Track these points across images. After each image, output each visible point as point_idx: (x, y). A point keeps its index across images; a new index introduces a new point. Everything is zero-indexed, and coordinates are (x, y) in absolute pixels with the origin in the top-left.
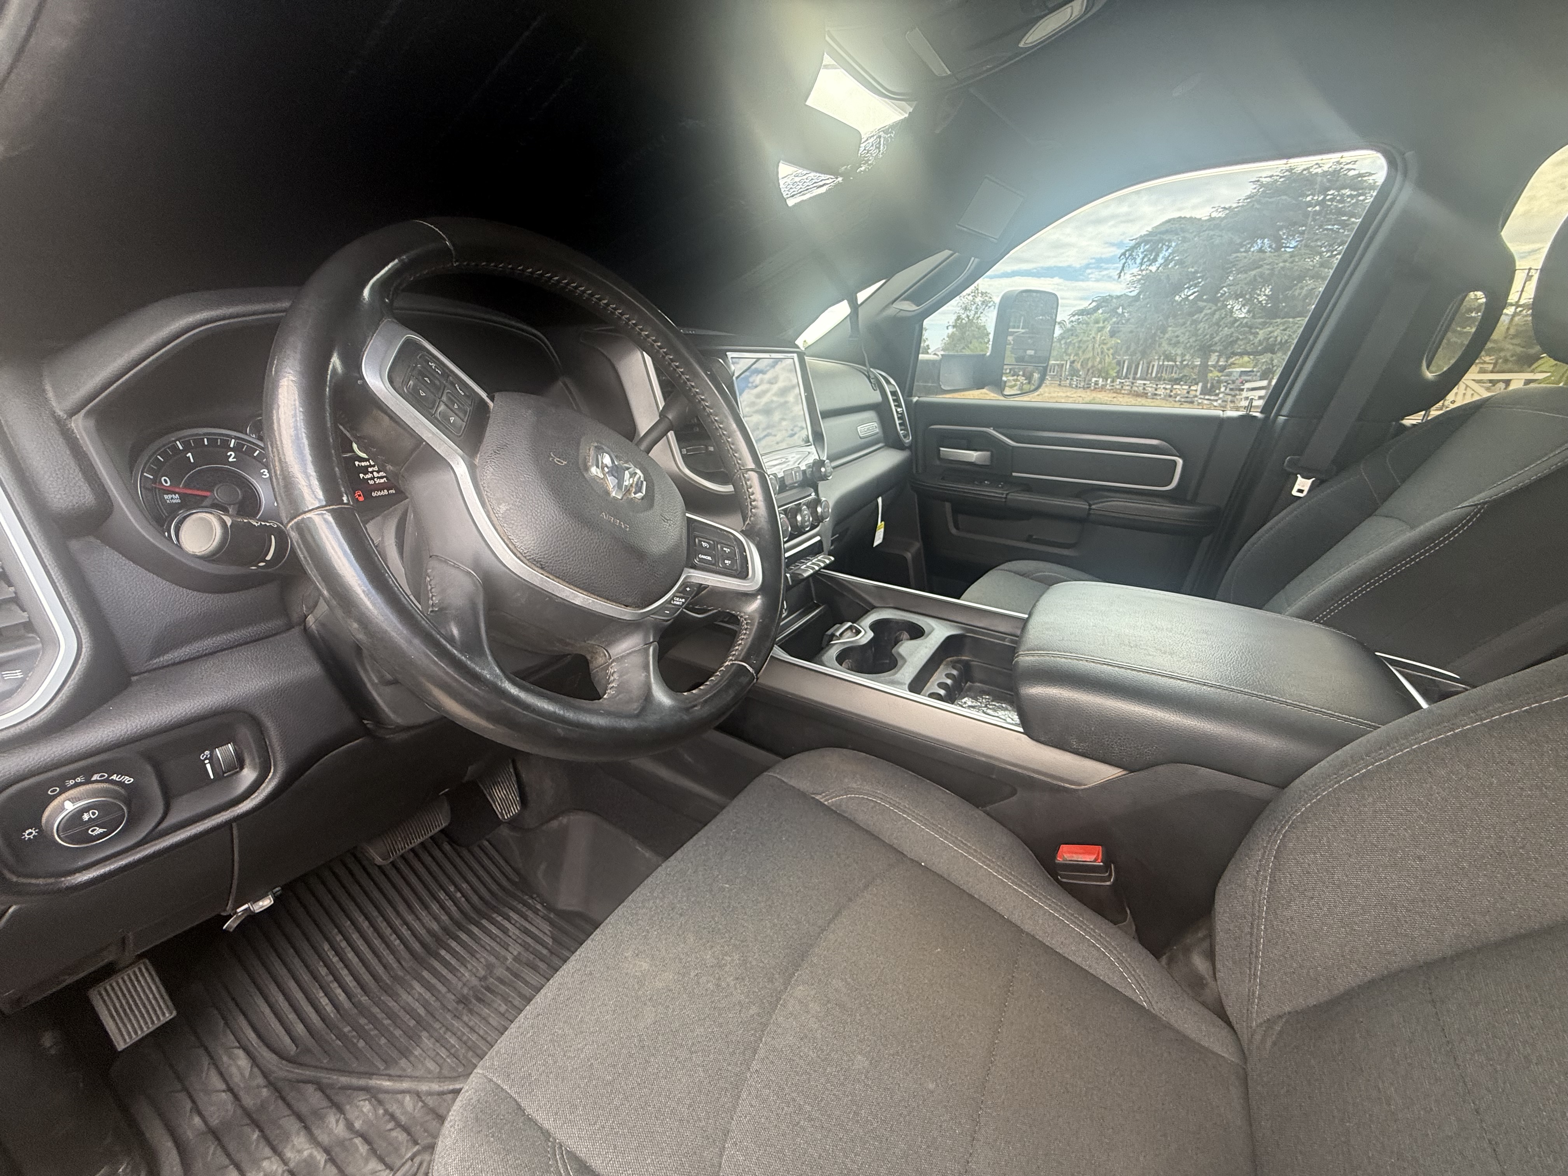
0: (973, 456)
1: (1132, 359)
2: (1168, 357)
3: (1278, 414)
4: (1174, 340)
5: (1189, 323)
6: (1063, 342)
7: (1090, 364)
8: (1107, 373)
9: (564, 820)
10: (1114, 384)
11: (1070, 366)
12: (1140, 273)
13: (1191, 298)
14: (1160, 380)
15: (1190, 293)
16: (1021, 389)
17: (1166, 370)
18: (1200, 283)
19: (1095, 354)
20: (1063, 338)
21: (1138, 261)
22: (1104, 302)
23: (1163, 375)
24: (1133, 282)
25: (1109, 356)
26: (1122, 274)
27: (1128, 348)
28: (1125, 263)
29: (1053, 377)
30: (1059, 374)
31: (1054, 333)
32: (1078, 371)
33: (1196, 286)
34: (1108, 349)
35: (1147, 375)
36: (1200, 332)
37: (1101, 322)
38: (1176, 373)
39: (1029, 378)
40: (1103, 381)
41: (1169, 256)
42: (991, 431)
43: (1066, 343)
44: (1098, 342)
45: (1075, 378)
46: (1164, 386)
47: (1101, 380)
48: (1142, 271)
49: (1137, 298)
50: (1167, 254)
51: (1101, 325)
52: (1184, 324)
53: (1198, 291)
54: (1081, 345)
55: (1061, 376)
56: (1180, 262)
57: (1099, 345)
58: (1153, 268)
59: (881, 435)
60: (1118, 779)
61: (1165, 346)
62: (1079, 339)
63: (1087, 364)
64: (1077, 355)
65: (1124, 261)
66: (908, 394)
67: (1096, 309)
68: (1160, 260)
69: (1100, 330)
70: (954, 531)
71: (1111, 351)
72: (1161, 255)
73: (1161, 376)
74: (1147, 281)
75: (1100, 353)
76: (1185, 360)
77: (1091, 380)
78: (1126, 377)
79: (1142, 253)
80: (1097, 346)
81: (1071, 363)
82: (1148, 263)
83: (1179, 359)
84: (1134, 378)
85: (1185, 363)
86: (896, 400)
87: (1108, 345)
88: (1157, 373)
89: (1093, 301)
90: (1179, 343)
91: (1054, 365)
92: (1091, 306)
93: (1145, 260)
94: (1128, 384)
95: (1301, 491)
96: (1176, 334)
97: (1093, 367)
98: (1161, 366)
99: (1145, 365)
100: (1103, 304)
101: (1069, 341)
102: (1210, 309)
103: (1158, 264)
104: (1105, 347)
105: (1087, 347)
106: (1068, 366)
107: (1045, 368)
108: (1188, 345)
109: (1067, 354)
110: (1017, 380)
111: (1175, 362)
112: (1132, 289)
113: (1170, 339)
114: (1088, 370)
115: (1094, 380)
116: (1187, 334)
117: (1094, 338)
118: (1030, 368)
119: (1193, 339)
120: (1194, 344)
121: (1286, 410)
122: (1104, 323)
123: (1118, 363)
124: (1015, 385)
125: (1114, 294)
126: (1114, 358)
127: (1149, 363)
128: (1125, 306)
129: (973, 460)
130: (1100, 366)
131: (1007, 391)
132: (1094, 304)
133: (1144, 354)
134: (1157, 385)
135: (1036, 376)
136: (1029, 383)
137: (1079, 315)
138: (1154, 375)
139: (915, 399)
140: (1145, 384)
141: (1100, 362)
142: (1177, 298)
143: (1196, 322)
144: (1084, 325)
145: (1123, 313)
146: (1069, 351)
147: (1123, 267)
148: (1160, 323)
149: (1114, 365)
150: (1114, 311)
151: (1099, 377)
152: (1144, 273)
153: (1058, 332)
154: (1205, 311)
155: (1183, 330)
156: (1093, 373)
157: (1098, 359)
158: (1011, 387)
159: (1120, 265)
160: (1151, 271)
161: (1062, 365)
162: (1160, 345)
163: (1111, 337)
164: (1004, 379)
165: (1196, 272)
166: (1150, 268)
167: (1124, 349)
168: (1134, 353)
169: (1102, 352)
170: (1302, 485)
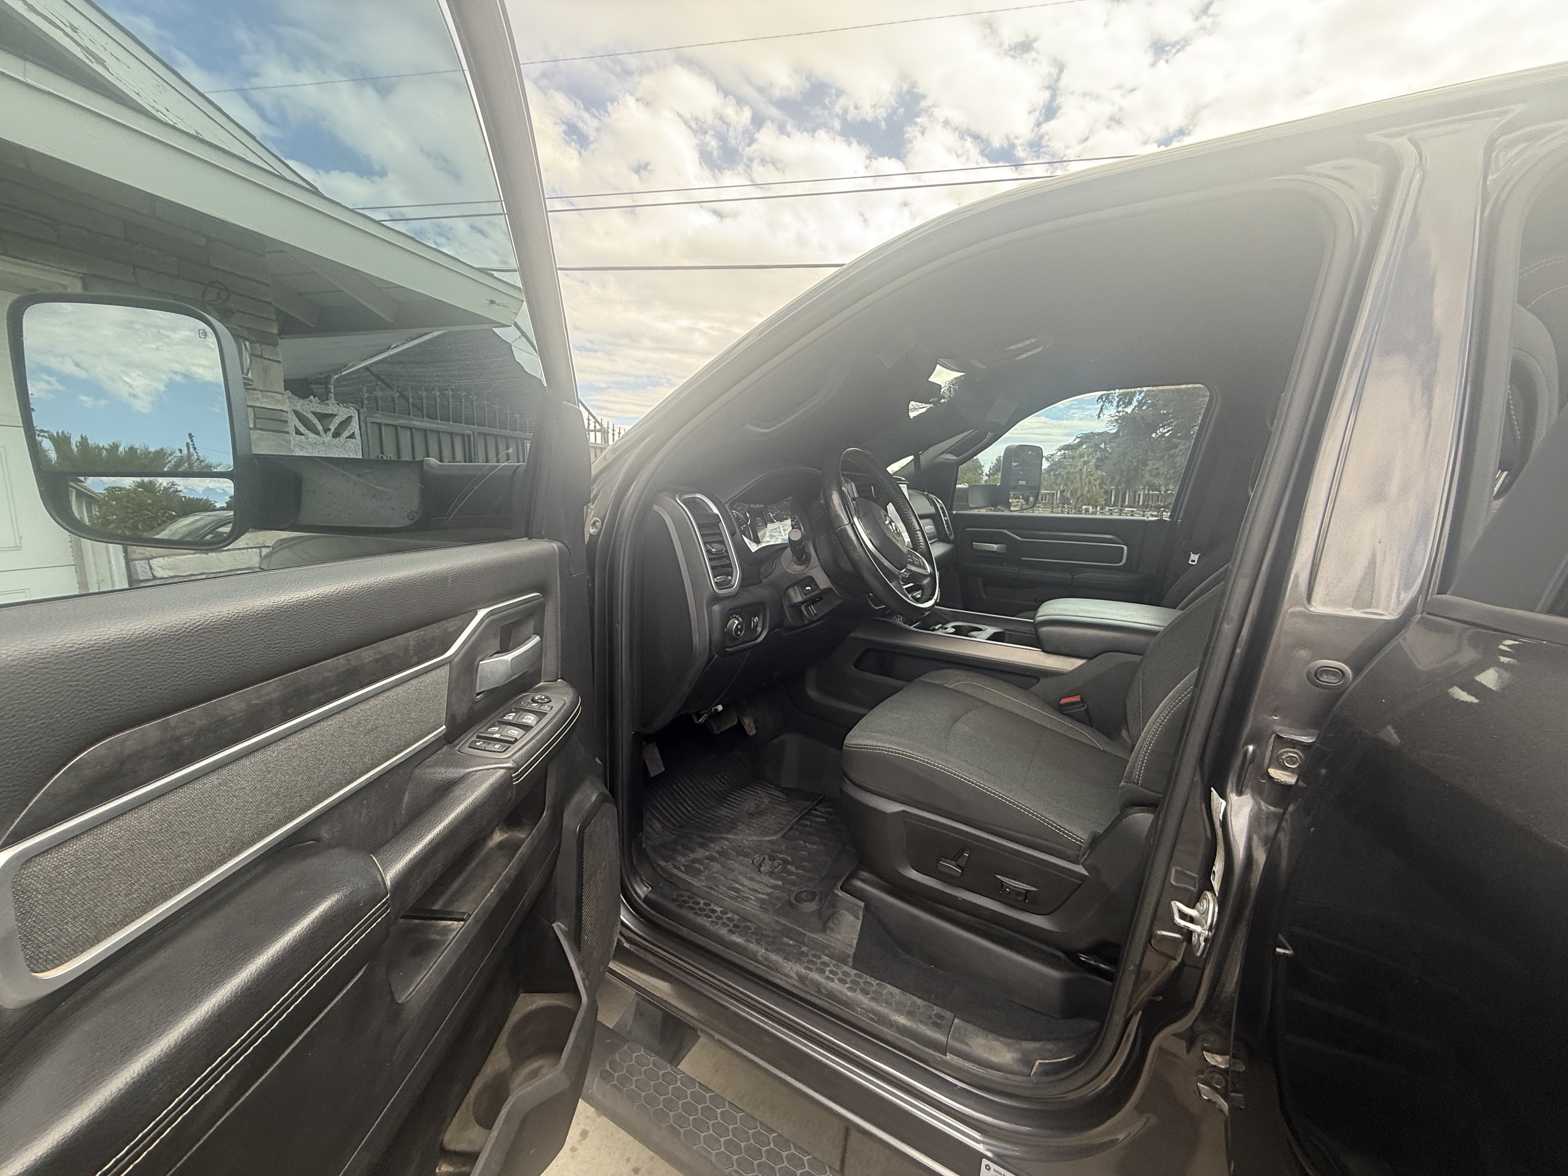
0: (995, 547)
1: (1118, 488)
2: (1152, 487)
3: (1178, 519)
4: (1154, 472)
5: (1166, 456)
6: (1052, 473)
7: (1079, 493)
8: (1096, 501)
9: (782, 737)
10: (1104, 511)
11: (1061, 495)
12: (1117, 414)
13: (1167, 434)
14: (1147, 507)
15: (1164, 431)
16: (1021, 507)
17: (1152, 498)
18: (1172, 422)
19: (1084, 485)
20: (1052, 470)
21: (1115, 404)
22: (1087, 438)
23: (1150, 503)
24: (1112, 422)
25: (1095, 486)
26: (1101, 415)
27: (1113, 479)
28: (1103, 406)
29: (1045, 504)
30: (1051, 502)
31: (1041, 465)
32: (1068, 499)
33: (1169, 425)
34: (1095, 480)
35: (1134, 503)
36: (1178, 464)
37: (1086, 456)
38: (1161, 501)
39: (1027, 500)
40: (1093, 509)
41: (1142, 400)
42: (1005, 531)
43: (1054, 475)
44: (1085, 474)
45: (1066, 506)
46: (1150, 512)
47: (1091, 507)
48: (1119, 412)
49: (1116, 435)
50: (1140, 398)
51: (1086, 459)
52: (1162, 458)
53: (1171, 430)
54: (1069, 476)
55: (1053, 503)
56: (1153, 405)
57: (1086, 477)
58: (1129, 410)
59: (936, 533)
60: (1083, 664)
61: (1148, 477)
62: (1067, 471)
63: (1076, 493)
64: (1066, 485)
65: (1102, 403)
66: (950, 509)
67: (1080, 444)
68: (1135, 403)
69: (1085, 463)
70: (984, 596)
71: (1098, 481)
72: (1135, 399)
73: (1148, 505)
74: (1123, 421)
75: (1087, 484)
76: (1168, 490)
77: (1081, 508)
78: (1115, 505)
79: (1118, 396)
80: (1084, 477)
81: (1061, 492)
82: (1123, 406)
83: (1163, 489)
84: (1122, 506)
85: (1169, 492)
86: (944, 513)
87: (1095, 476)
88: (1144, 501)
89: (1077, 438)
90: (1159, 474)
91: (1046, 494)
92: (1076, 442)
93: (1121, 403)
94: (1116, 511)
95: (1193, 561)
96: (1156, 466)
97: (1082, 495)
98: (1146, 494)
99: (1132, 494)
100: (1087, 440)
101: (1057, 473)
102: (1184, 444)
103: (1132, 407)
104: (1092, 478)
105: (1075, 478)
106: (1058, 496)
107: (1038, 494)
108: (1168, 476)
109: (1057, 484)
110: (1018, 502)
111: (1160, 491)
112: (1112, 427)
113: (1151, 471)
114: (1078, 499)
115: (1084, 507)
116: (1166, 466)
117: (1081, 470)
118: (1027, 493)
119: (1171, 471)
120: (1174, 476)
121: (1181, 516)
122: (1088, 457)
123: (1106, 492)
124: (1017, 505)
125: (1096, 431)
126: (1101, 488)
127: (1135, 492)
128: (1107, 442)
129: (995, 550)
130: (1089, 495)
131: (1012, 508)
132: (1078, 440)
133: (1129, 483)
134: (1144, 512)
135: (1031, 499)
136: (1027, 504)
137: (1065, 450)
138: (1141, 503)
139: (955, 512)
140: (1132, 511)
141: (1089, 492)
142: (1154, 435)
143: (1173, 456)
144: (1070, 460)
145: (1105, 448)
146: (1059, 482)
147: (1102, 408)
148: (1141, 457)
149: (1103, 494)
150: (1097, 446)
151: (1088, 505)
152: (1121, 414)
153: (1045, 465)
154: (1180, 447)
155: (1161, 463)
156: (1082, 501)
157: (1086, 489)
158: (1014, 506)
159: (1099, 406)
160: (1127, 413)
161: (1053, 494)
162: (1143, 476)
163: (1097, 469)
164: (1010, 501)
165: (1168, 413)
166: (1126, 410)
167: (1109, 479)
168: (1119, 483)
169: (1090, 483)
170: (1194, 557)
